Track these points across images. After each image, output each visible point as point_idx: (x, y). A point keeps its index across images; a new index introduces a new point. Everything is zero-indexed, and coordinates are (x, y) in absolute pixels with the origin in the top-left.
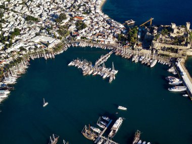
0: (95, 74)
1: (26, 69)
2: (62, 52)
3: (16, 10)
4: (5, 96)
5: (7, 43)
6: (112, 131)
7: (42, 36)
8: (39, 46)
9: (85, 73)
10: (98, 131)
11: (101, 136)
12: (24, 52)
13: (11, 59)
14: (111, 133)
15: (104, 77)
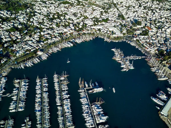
0: (119, 62)
1: (91, 40)
2: (117, 41)
3: (119, 9)
4: (69, 46)
5: (96, 23)
6: (92, 91)
7: (116, 28)
8: (108, 32)
9: (114, 58)
10: (87, 85)
11: (85, 89)
12: (98, 32)
13: (89, 32)
14: (91, 91)
15: (122, 66)
